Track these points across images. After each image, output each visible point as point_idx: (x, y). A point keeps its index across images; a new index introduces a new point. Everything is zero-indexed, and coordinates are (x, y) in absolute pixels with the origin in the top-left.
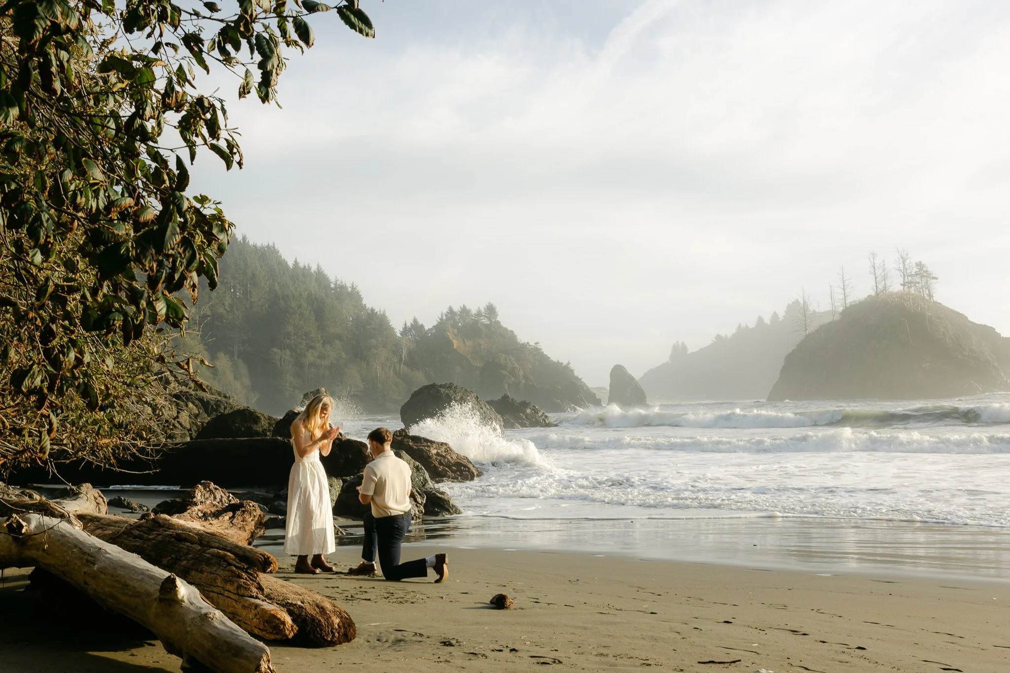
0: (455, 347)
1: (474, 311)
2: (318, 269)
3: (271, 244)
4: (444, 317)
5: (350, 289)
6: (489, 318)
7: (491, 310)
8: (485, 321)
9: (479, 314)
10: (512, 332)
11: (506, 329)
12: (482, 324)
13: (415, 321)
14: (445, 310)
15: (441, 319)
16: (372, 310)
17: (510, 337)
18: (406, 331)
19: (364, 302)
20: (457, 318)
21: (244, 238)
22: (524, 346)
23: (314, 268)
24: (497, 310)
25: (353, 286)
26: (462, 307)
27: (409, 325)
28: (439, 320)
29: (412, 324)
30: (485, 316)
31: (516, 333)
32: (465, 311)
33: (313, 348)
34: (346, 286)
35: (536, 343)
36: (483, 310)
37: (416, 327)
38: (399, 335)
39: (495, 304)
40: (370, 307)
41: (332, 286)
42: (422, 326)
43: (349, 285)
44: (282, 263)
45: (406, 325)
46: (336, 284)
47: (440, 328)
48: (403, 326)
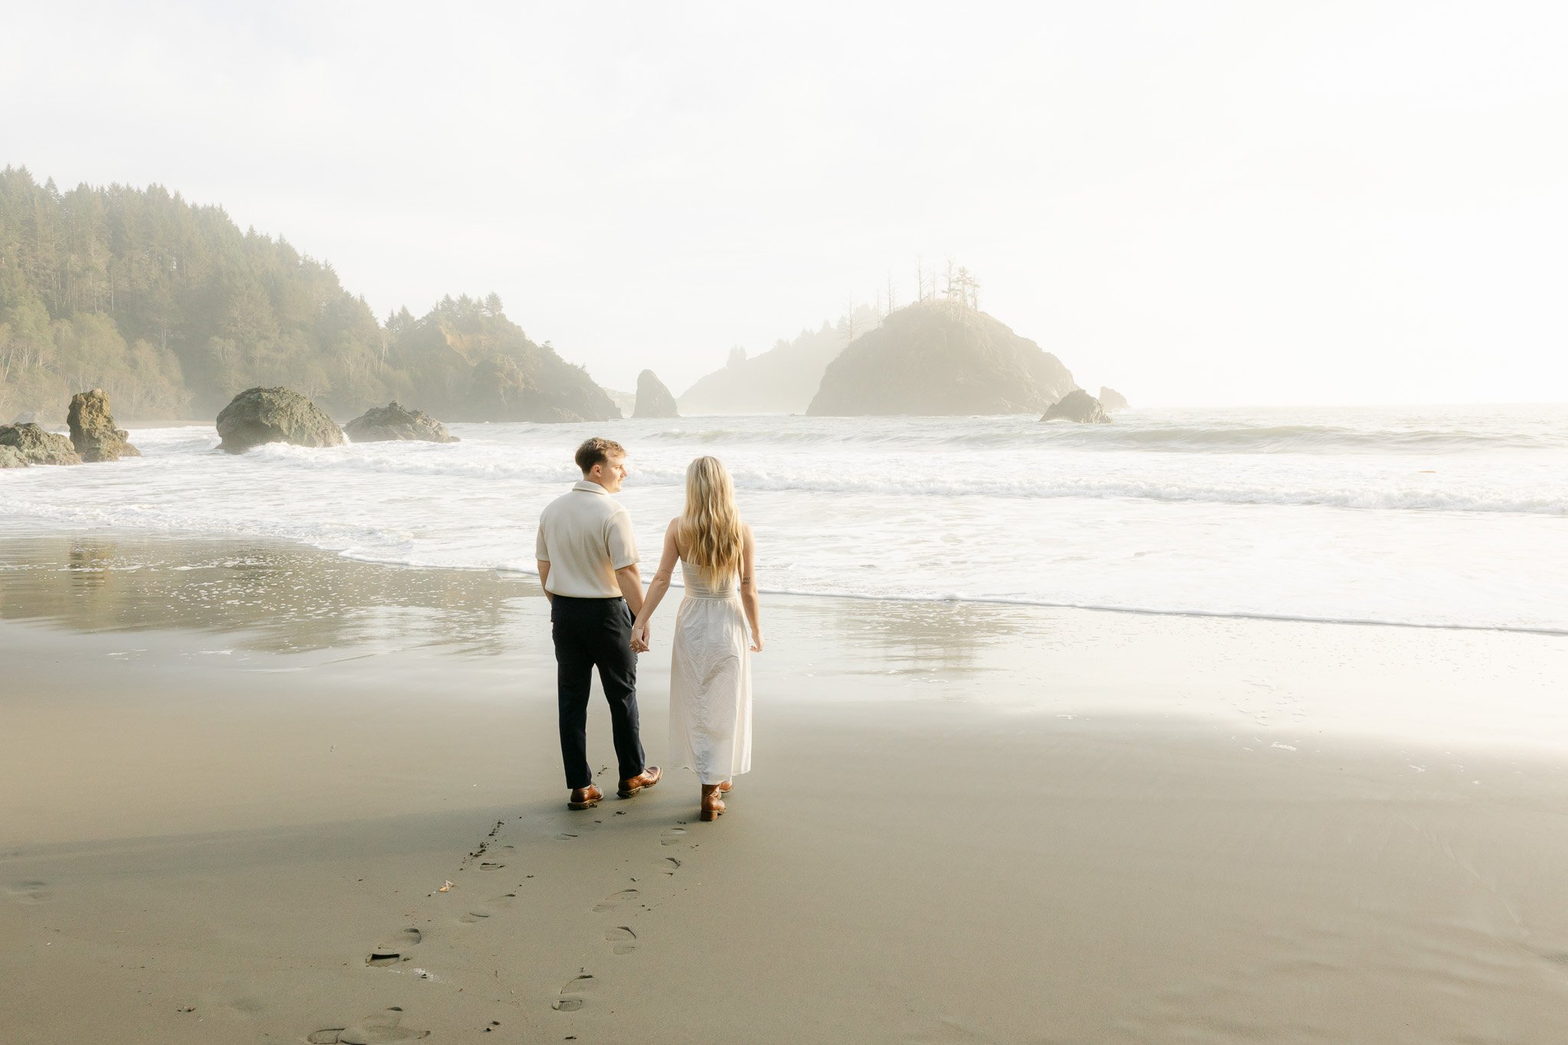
0: (449, 343)
1: (475, 301)
2: (280, 240)
3: (217, 205)
4: (440, 307)
5: (323, 268)
6: (492, 312)
7: (494, 301)
8: (488, 314)
9: (480, 305)
10: (519, 327)
11: (512, 324)
12: (484, 316)
13: (404, 309)
14: (441, 299)
15: (436, 309)
16: (347, 294)
17: (517, 333)
18: (392, 322)
19: (341, 284)
20: (456, 308)
21: (177, 195)
22: (533, 345)
23: (275, 239)
24: (502, 301)
25: (327, 264)
26: (462, 295)
27: (396, 314)
28: (432, 310)
29: (400, 314)
30: (487, 308)
31: (524, 329)
32: (464, 300)
33: (266, 338)
34: (317, 264)
35: (547, 342)
36: (484, 301)
37: (405, 317)
38: (383, 326)
40: (347, 291)
41: (301, 262)
42: (411, 316)
43: (321, 262)
44: (232, 230)
45: (392, 314)
46: (304, 261)
47: (432, 319)
48: (390, 316)
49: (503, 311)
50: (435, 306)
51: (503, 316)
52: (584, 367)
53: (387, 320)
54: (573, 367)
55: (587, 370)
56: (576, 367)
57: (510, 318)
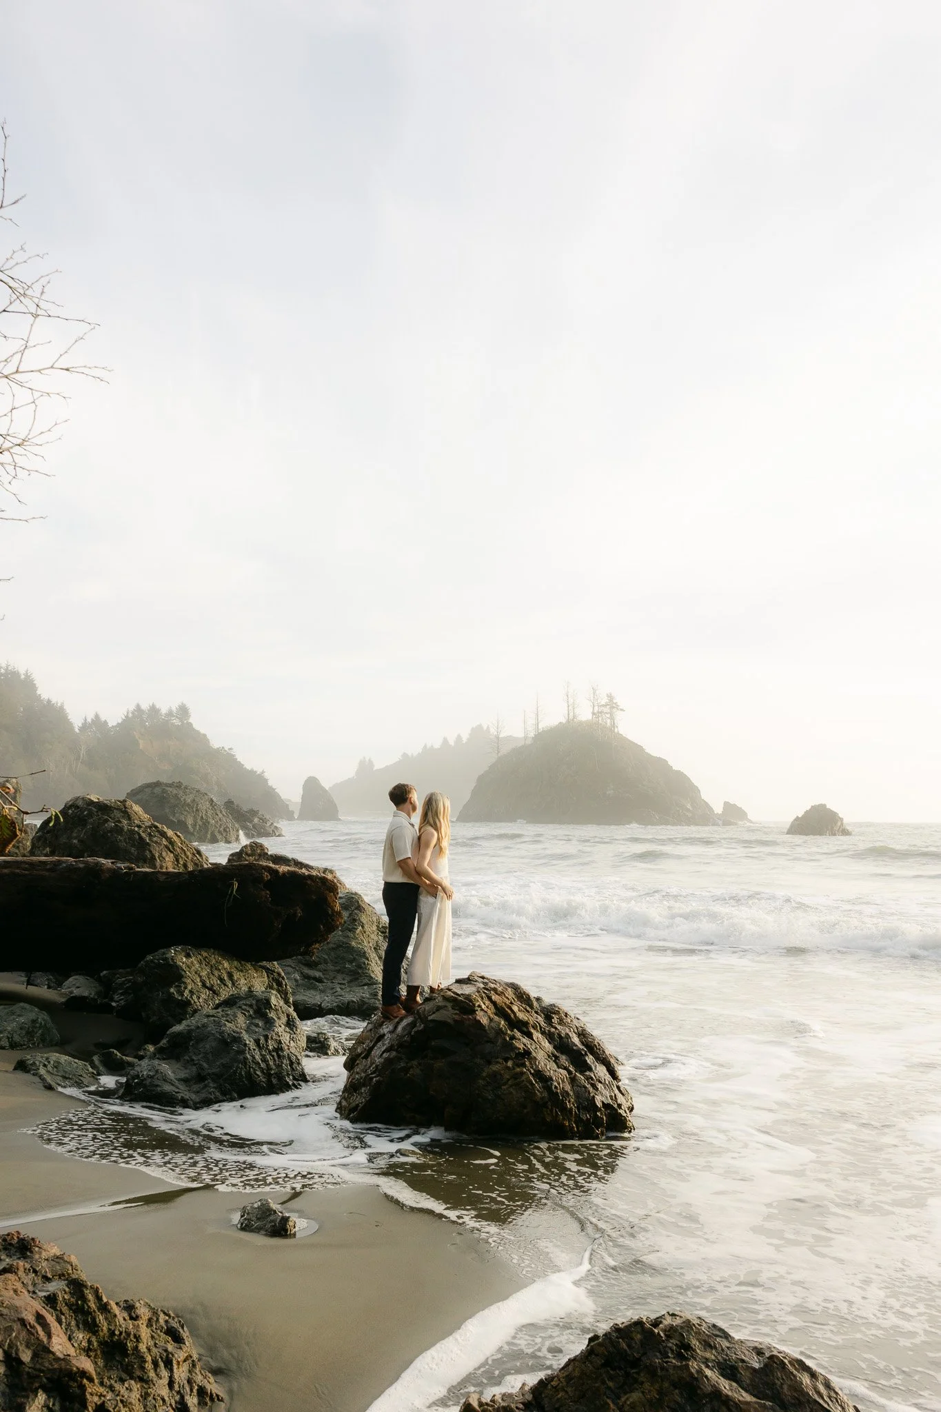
0: (140, 748)
1: (164, 711)
4: (130, 715)
5: (23, 677)
6: (181, 721)
7: (184, 711)
8: (177, 722)
9: (170, 714)
10: (205, 735)
11: (198, 732)
12: (173, 724)
13: (97, 716)
14: (132, 707)
15: (127, 717)
16: (48, 702)
17: (203, 741)
18: (85, 727)
19: (39, 693)
20: (145, 716)
22: (218, 751)
24: (191, 712)
25: (27, 674)
26: (151, 705)
27: (89, 720)
28: (124, 717)
29: (92, 720)
30: (176, 717)
31: (208, 737)
32: (154, 710)
34: (18, 673)
35: (230, 749)
36: (174, 709)
37: (97, 723)
38: (77, 730)
39: (188, 705)
40: (46, 698)
42: (106, 722)
43: (22, 672)
46: (6, 669)
47: (125, 726)
48: (83, 721)
49: (191, 720)
50: (126, 714)
51: (191, 725)
52: (263, 772)
53: (80, 725)
54: (252, 772)
55: (266, 775)
56: (256, 772)
57: (196, 726)
